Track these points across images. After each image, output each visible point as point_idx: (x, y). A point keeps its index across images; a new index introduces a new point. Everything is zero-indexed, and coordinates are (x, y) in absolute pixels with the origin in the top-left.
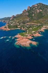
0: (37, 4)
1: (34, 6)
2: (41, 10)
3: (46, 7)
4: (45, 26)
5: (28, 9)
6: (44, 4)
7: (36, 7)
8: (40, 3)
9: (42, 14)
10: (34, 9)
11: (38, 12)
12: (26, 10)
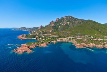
0: (66, 17)
1: (62, 19)
2: (69, 23)
3: (75, 20)
4: (61, 38)
5: (56, 21)
6: (73, 17)
7: (65, 19)
8: (70, 16)
9: (69, 26)
10: (62, 21)
11: (65, 24)
12: (53, 22)
